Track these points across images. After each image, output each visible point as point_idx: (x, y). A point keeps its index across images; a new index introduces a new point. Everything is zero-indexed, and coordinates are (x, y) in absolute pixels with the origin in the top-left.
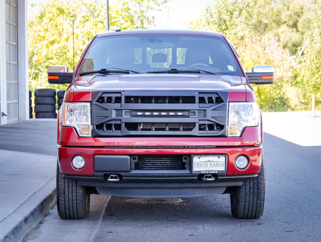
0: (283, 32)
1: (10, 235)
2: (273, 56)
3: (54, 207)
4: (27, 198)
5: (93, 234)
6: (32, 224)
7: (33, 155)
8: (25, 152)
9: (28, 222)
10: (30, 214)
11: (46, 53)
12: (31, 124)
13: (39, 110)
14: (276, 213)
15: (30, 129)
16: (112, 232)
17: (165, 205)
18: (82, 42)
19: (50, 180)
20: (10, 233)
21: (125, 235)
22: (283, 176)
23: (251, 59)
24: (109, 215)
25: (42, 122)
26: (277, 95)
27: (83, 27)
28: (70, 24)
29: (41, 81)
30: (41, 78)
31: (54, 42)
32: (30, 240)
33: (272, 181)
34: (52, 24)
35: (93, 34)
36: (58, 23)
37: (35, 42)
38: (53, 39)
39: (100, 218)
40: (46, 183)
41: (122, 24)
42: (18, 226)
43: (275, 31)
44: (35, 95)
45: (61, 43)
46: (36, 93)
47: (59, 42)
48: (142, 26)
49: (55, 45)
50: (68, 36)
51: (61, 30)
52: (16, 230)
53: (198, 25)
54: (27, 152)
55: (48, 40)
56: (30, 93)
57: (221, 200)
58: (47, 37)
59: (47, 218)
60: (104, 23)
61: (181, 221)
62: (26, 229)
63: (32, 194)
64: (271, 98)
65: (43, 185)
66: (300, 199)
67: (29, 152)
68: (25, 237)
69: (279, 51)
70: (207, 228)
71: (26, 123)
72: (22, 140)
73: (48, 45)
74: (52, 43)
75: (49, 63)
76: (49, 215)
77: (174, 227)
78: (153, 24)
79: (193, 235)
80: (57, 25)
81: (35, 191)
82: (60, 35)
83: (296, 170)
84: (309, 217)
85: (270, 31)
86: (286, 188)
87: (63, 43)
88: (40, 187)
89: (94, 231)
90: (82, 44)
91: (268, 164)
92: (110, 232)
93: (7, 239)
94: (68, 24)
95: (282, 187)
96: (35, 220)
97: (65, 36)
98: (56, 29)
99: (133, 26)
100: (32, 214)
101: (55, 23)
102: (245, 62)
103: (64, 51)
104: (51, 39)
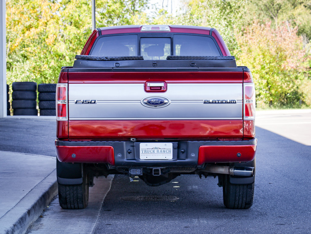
0: (300, 14)
1: (18, 224)
2: (284, 44)
3: (51, 203)
4: (25, 194)
5: (93, 226)
6: (34, 217)
7: (20, 154)
8: (10, 151)
9: (30, 215)
10: (31, 208)
11: (22, 39)
12: (10, 121)
13: (18, 106)
14: (271, 210)
15: (11, 127)
16: (111, 225)
17: (161, 202)
18: (63, 27)
19: (44, 178)
20: (17, 222)
21: (123, 227)
22: (283, 177)
23: (260, 48)
24: (106, 210)
25: (21, 119)
26: (290, 90)
27: (64, 9)
28: (50, 6)
29: (17, 73)
30: (16, 68)
31: (31, 26)
32: (34, 231)
33: (271, 181)
34: (29, 6)
35: (76, 17)
36: (35, 4)
37: (9, 27)
38: (30, 23)
39: (98, 213)
40: (41, 181)
41: (110, 6)
42: (23, 217)
43: (290, 13)
44: (13, 89)
45: (39, 28)
46: (14, 87)
47: (36, 27)
48: (133, 8)
49: (32, 30)
50: (47, 20)
51: (38, 13)
52: (22, 220)
53: (198, 7)
54: (12, 151)
55: (23, 25)
56: (8, 86)
57: (218, 198)
58: (23, 22)
59: (46, 213)
60: (88, 5)
61: (177, 215)
62: (30, 221)
63: (29, 191)
64: (283, 93)
65: (38, 183)
66: (296, 198)
67: (15, 152)
68: (29, 228)
69: (292, 38)
70: (202, 221)
71: (5, 121)
72: (5, 139)
73: (23, 30)
74: (29, 28)
75: (25, 51)
76: (48, 210)
77: (170, 220)
78: (146, 6)
79: (188, 227)
80: (34, 6)
81: (32, 188)
82: (38, 18)
83: (298, 170)
84: (302, 213)
85: (283, 13)
86: (285, 187)
87: (41, 29)
88: (35, 185)
89: (94, 223)
90: (63, 29)
91: (270, 165)
92: (108, 225)
93: (15, 227)
94: (47, 6)
95: (280, 186)
96: (36, 214)
97: (43, 20)
98: (34, 12)
99: (123, 8)
100: (34, 207)
101: (31, 5)
102: (252, 51)
103: (43, 37)
104: (28, 24)
